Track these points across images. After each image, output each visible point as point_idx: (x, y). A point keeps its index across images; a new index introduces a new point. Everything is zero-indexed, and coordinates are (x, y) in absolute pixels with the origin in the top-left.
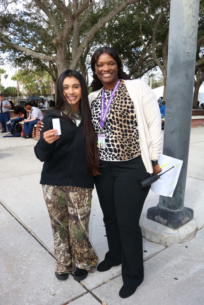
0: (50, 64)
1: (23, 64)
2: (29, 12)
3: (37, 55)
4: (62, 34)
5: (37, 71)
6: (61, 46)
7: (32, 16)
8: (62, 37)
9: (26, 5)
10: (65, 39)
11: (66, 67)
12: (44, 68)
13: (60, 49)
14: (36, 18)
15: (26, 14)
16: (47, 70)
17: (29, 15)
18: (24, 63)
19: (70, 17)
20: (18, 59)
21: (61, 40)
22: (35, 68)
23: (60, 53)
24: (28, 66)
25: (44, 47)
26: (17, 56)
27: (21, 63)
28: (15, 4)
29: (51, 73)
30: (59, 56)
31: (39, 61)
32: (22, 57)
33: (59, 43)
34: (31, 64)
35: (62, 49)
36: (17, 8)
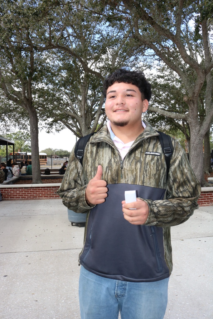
0: (183, 123)
1: (156, 124)
2: (162, 75)
3: (168, 113)
4: (194, 90)
5: (170, 130)
6: (193, 102)
7: (165, 78)
8: (194, 93)
9: (159, 69)
10: (197, 95)
11: (199, 125)
12: (177, 126)
13: (192, 106)
14: (169, 80)
15: (159, 77)
16: (180, 129)
17: (162, 77)
18: (158, 123)
19: (202, 72)
20: (151, 120)
21: (193, 97)
22: (168, 127)
23: (192, 110)
24: (161, 125)
25: (177, 106)
26: (150, 117)
27: (155, 124)
28: (150, 69)
29: (185, 132)
30: (191, 113)
31: (173, 120)
32: (155, 118)
33: (191, 100)
34: (164, 123)
35: (194, 106)
36: (151, 73)
